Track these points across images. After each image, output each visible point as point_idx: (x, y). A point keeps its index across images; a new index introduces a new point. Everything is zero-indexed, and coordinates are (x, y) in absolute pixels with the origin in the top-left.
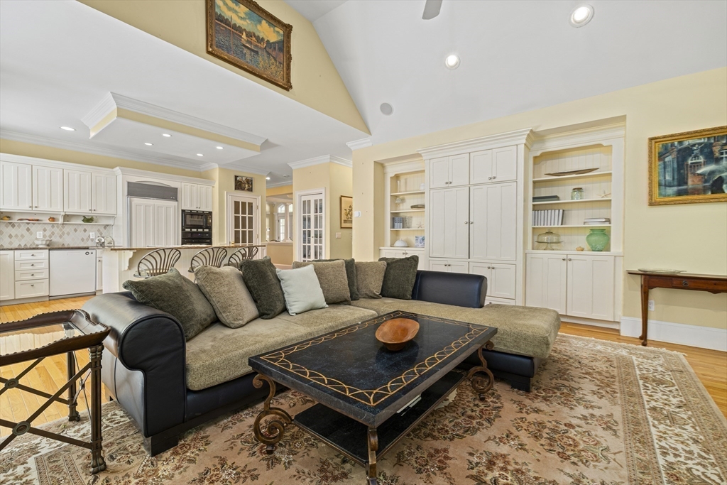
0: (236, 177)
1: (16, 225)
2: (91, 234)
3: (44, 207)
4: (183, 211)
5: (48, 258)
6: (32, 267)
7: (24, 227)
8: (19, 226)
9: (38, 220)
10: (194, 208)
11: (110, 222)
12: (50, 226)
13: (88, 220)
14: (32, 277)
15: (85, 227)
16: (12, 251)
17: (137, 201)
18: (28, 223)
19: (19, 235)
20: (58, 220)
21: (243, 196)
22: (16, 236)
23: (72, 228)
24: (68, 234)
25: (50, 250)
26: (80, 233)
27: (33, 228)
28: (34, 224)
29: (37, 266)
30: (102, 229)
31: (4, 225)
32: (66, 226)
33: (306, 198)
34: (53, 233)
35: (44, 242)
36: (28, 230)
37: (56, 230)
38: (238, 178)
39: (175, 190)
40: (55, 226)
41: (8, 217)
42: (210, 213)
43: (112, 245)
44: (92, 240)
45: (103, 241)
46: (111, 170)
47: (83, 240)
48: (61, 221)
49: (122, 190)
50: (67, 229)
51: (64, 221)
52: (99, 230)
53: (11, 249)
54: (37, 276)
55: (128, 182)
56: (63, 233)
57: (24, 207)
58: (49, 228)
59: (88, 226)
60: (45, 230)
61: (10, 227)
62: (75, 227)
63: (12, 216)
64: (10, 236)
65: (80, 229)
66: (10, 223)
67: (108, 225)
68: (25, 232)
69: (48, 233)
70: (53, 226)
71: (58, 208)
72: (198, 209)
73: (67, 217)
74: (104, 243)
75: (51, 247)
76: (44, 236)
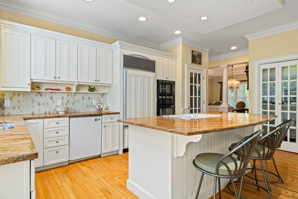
0: (193, 51)
1: (43, 94)
2: (93, 101)
3: (64, 78)
4: (158, 81)
5: (68, 126)
6: (57, 134)
7: (48, 96)
8: (45, 95)
9: (58, 90)
10: (164, 79)
11: (106, 91)
12: (66, 95)
13: (92, 89)
14: (56, 144)
15: (90, 95)
16: (42, 120)
17: (130, 71)
18: (51, 93)
19: (45, 103)
20: (72, 90)
21: (196, 69)
22: (43, 104)
23: (81, 96)
24: (78, 101)
25: (70, 117)
26: (86, 101)
27: (55, 96)
28: (55, 93)
29: (61, 133)
30: (100, 97)
31: (35, 94)
32: (77, 95)
33: (264, 67)
34: (68, 101)
35: (64, 110)
36: (51, 98)
37: (71, 98)
38: (193, 53)
39: (153, 63)
40: (70, 94)
41: (38, 87)
42: (174, 82)
43: (108, 110)
44: (94, 106)
45: (101, 107)
46: (109, 45)
47: (88, 106)
48: (74, 90)
49: (119, 62)
50: (78, 97)
51: (76, 91)
52: (98, 98)
53: (41, 118)
54: (60, 143)
55: (124, 55)
56: (75, 101)
57: (50, 78)
58: (65, 96)
59: (91, 95)
60: (63, 99)
61: (39, 96)
62: (83, 95)
63: (41, 87)
64: (39, 104)
65: (86, 97)
66: (39, 92)
67: (104, 94)
68: (49, 100)
69: (65, 101)
70: (68, 95)
71: (73, 79)
72: (167, 80)
73: (79, 87)
74: (102, 109)
75: (70, 114)
76: (62, 104)
